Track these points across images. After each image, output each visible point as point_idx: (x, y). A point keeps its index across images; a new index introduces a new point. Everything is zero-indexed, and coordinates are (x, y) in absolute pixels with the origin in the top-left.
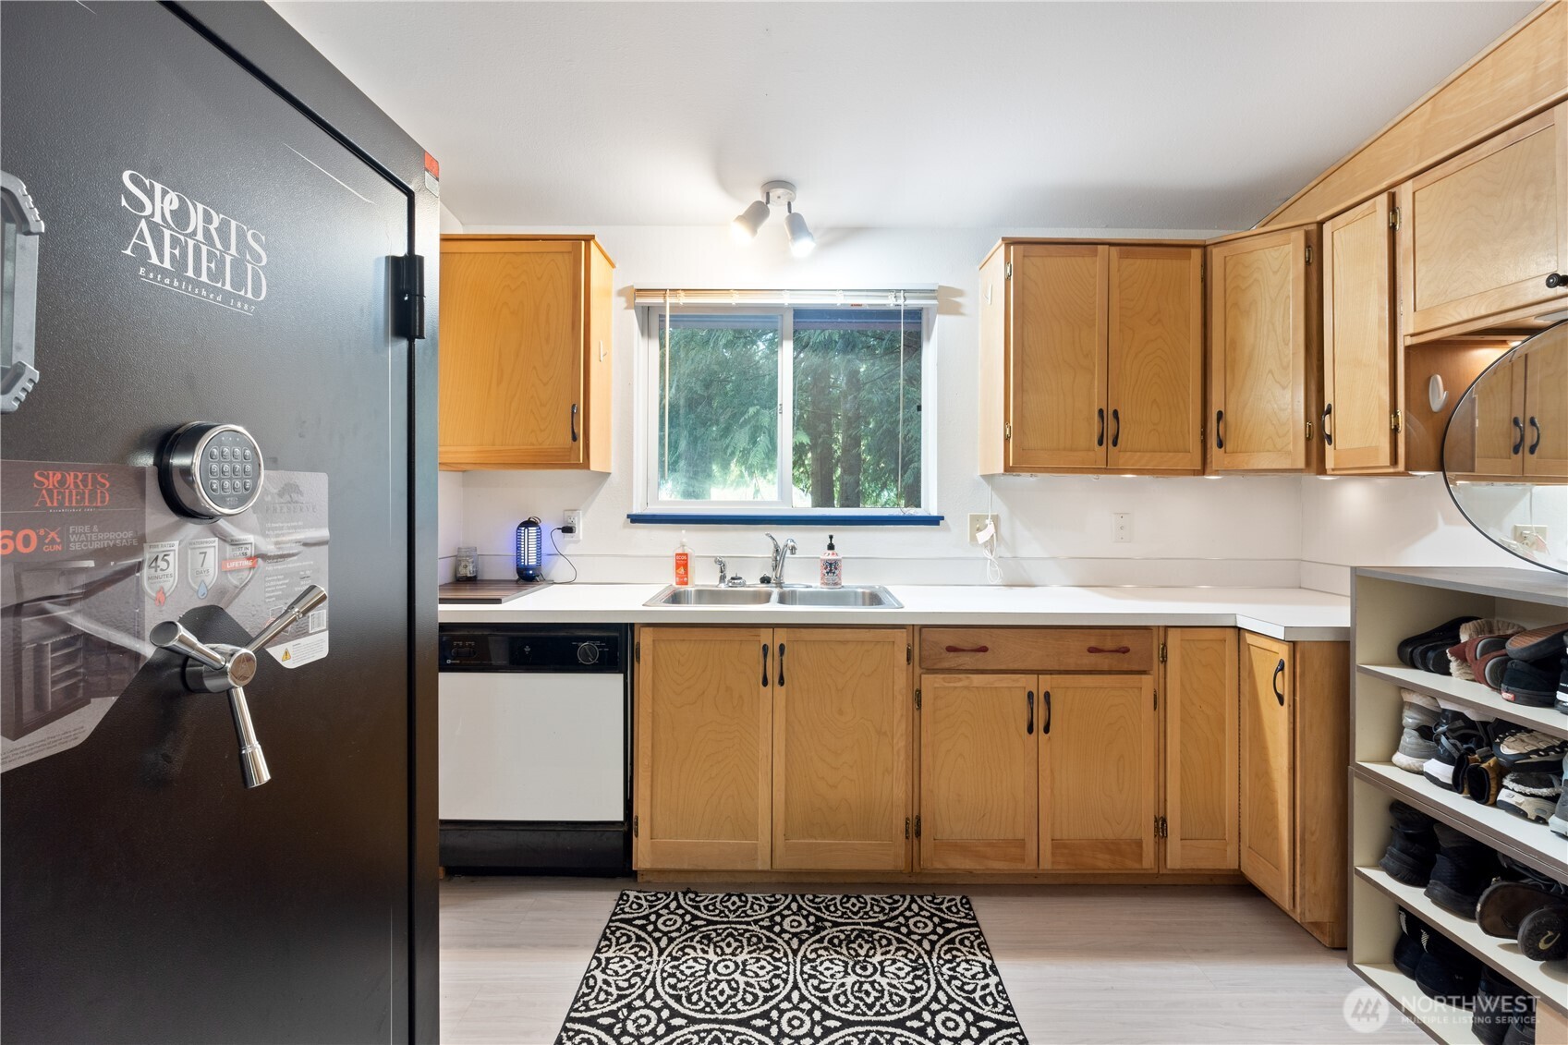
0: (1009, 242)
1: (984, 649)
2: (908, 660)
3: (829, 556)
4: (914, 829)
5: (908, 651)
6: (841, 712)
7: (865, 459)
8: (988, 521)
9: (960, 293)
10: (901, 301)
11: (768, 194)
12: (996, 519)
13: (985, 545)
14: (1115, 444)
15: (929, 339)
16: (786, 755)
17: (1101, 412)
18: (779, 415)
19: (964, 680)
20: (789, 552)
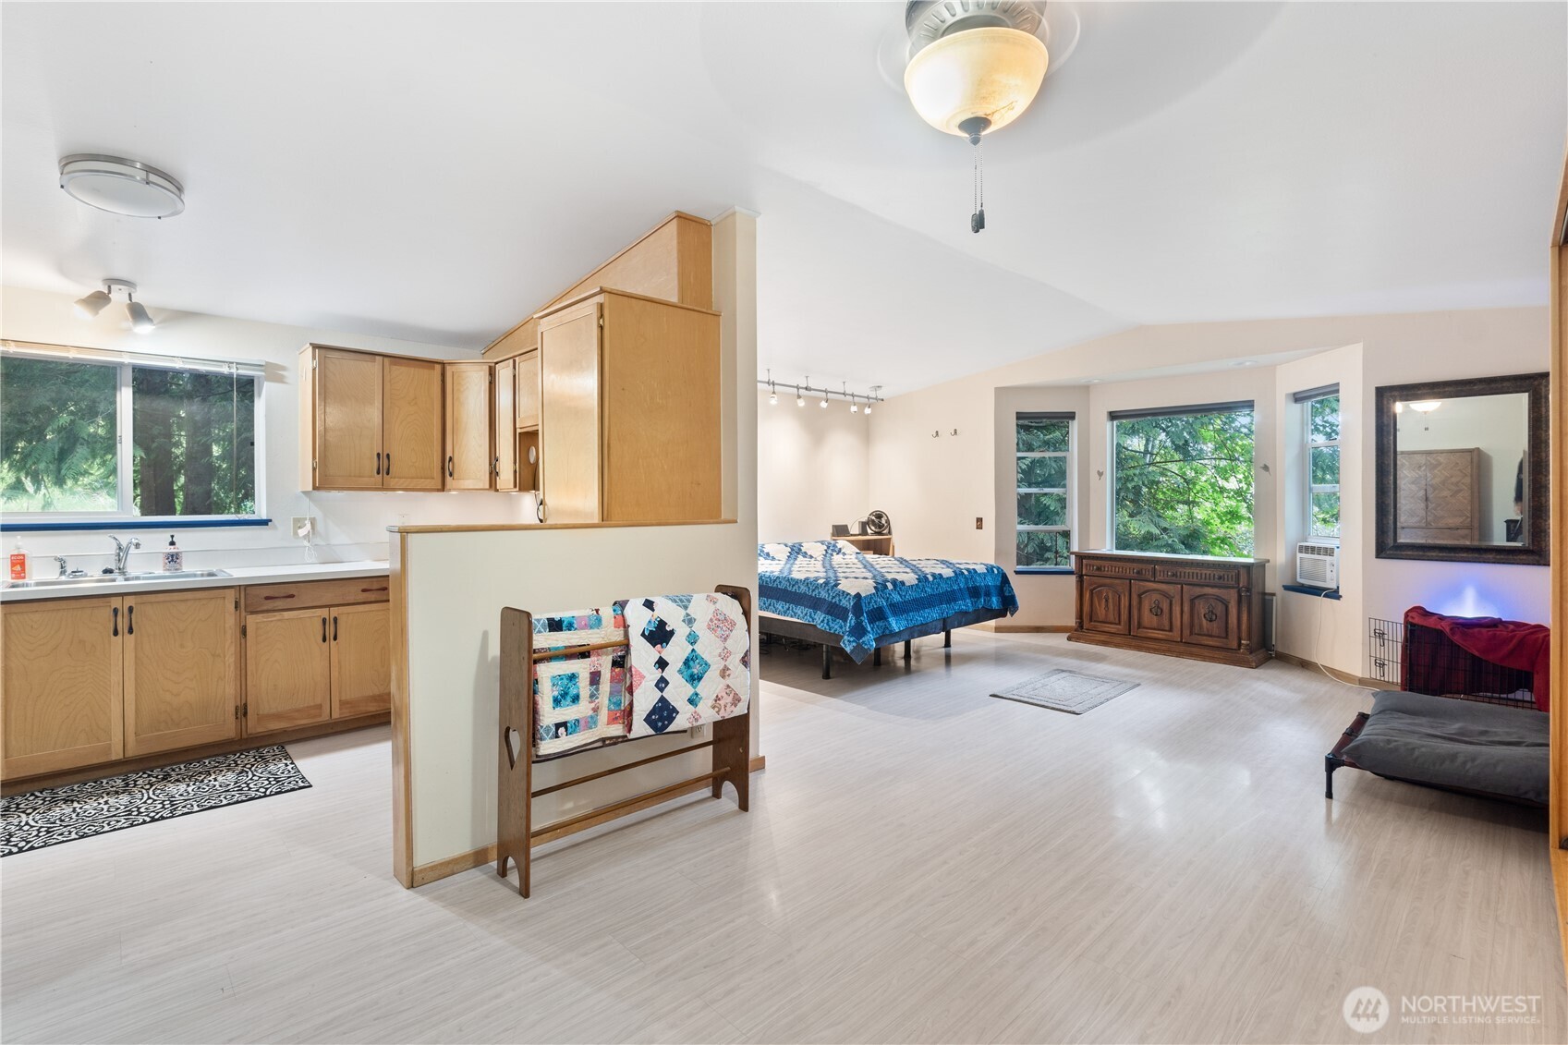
0: (315, 346)
1: (292, 596)
2: (236, 607)
3: (172, 550)
4: (242, 711)
5: (236, 602)
6: (182, 646)
7: (220, 466)
8: (306, 522)
9: (283, 368)
10: (234, 371)
11: (109, 287)
12: (313, 522)
13: (305, 537)
14: (388, 473)
15: (260, 396)
16: (136, 680)
17: (378, 454)
18: (118, 445)
19: (278, 616)
20: (133, 547)
